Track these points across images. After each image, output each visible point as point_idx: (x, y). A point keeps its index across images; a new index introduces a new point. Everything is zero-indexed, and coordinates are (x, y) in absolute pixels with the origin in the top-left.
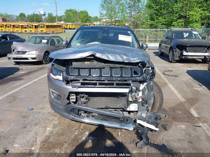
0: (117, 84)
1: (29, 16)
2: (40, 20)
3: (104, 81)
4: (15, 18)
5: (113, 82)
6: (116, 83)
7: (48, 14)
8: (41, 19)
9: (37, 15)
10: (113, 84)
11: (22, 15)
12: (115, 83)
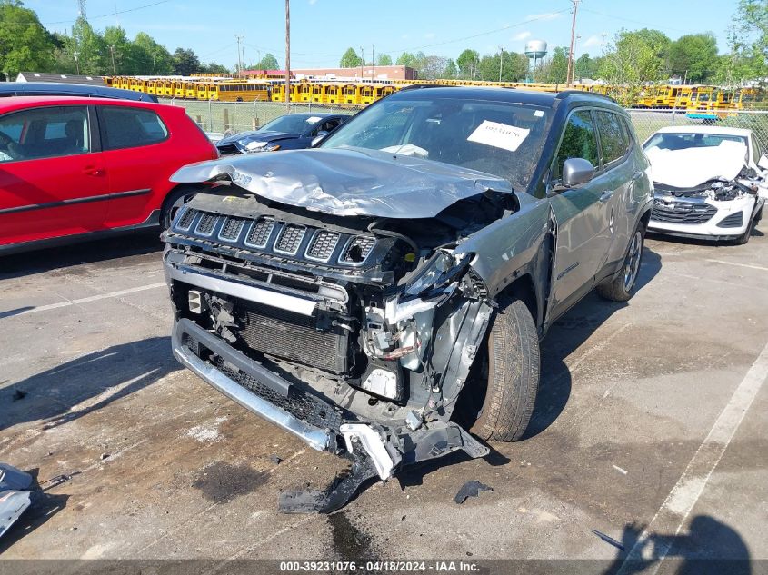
0: (276, 280)
1: (485, 59)
2: (520, 72)
3: (240, 261)
4: (445, 66)
5: (267, 270)
6: (274, 275)
7: (554, 52)
8: (523, 69)
9: (514, 55)
10: (263, 277)
11: (468, 58)
12: (271, 272)
